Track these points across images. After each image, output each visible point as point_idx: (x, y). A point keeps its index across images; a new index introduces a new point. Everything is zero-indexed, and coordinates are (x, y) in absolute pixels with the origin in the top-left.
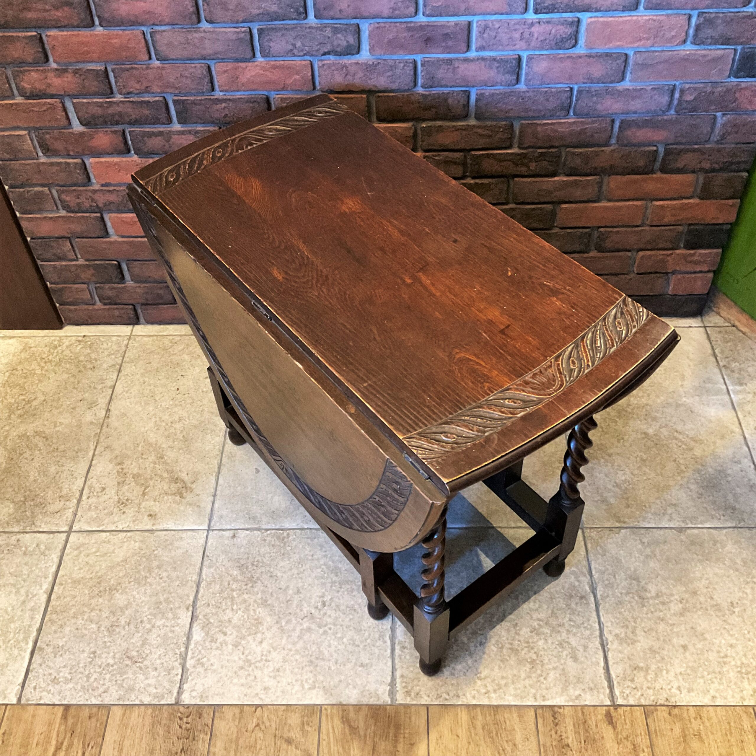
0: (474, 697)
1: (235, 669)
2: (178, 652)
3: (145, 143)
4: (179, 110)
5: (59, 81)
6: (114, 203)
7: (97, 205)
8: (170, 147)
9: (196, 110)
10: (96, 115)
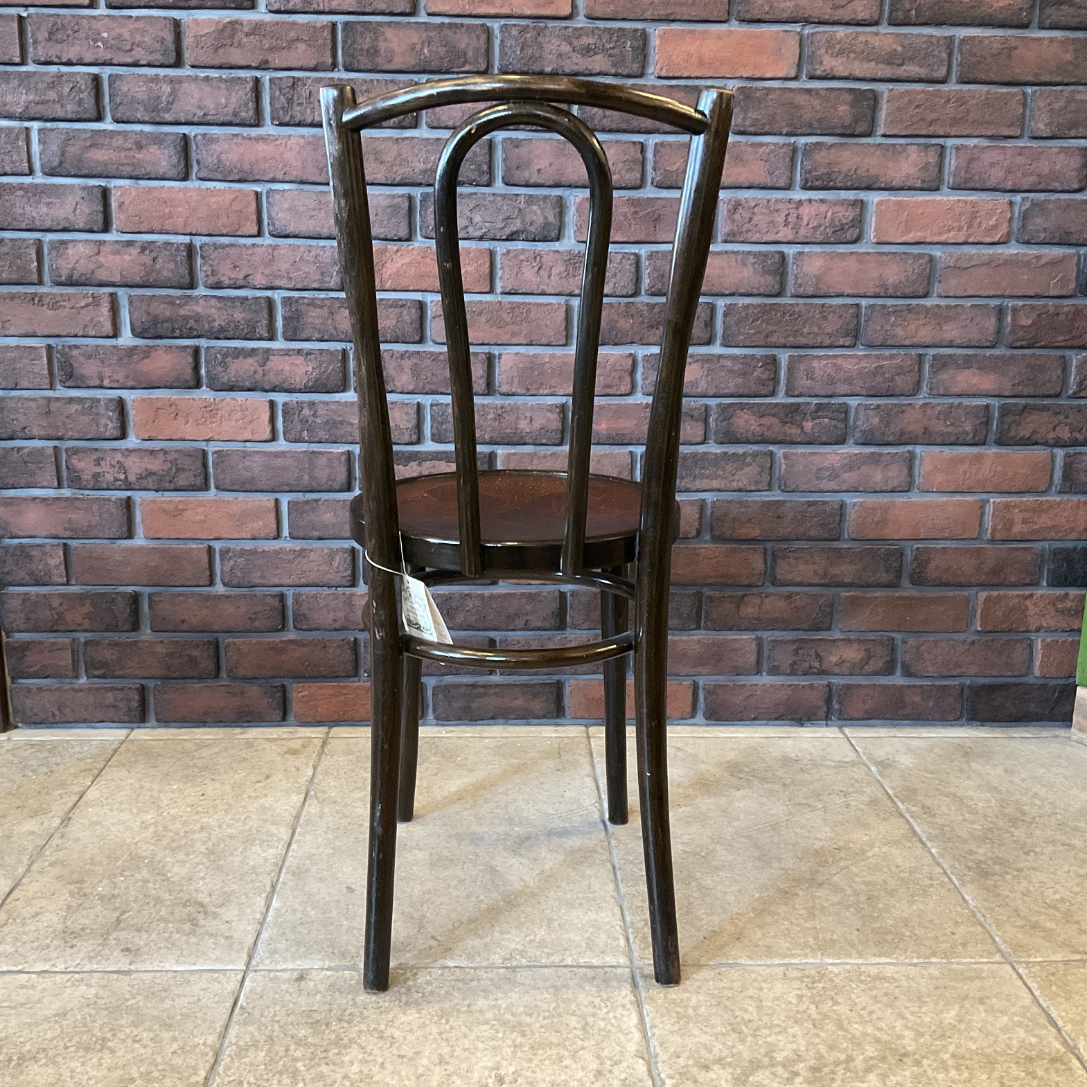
3: (226, 367)
4: (289, 314)
5: (117, 258)
6: (154, 474)
7: (126, 477)
8: (264, 375)
9: (314, 317)
10: (161, 316)
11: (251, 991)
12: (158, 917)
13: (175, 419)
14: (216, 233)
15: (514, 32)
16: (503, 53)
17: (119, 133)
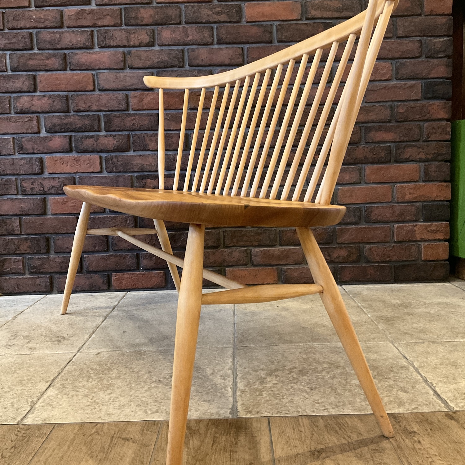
0: (314, 411)
1: (82, 406)
2: (31, 400)
3: (82, 143)
4: (106, 121)
5: (39, 102)
6: (55, 187)
7: (44, 189)
8: (97, 145)
9: (116, 121)
10: (57, 124)
13: (62, 164)
14: (77, 90)
15: (190, 8)
16: (186, 16)
17: (40, 53)
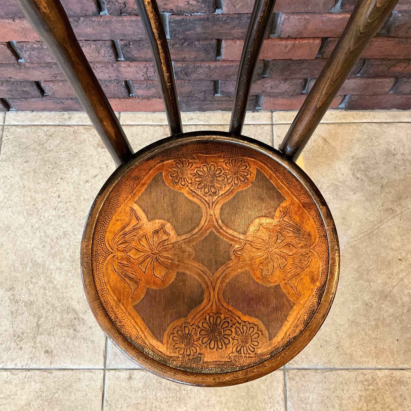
11: (109, 387)
12: (57, 323)
